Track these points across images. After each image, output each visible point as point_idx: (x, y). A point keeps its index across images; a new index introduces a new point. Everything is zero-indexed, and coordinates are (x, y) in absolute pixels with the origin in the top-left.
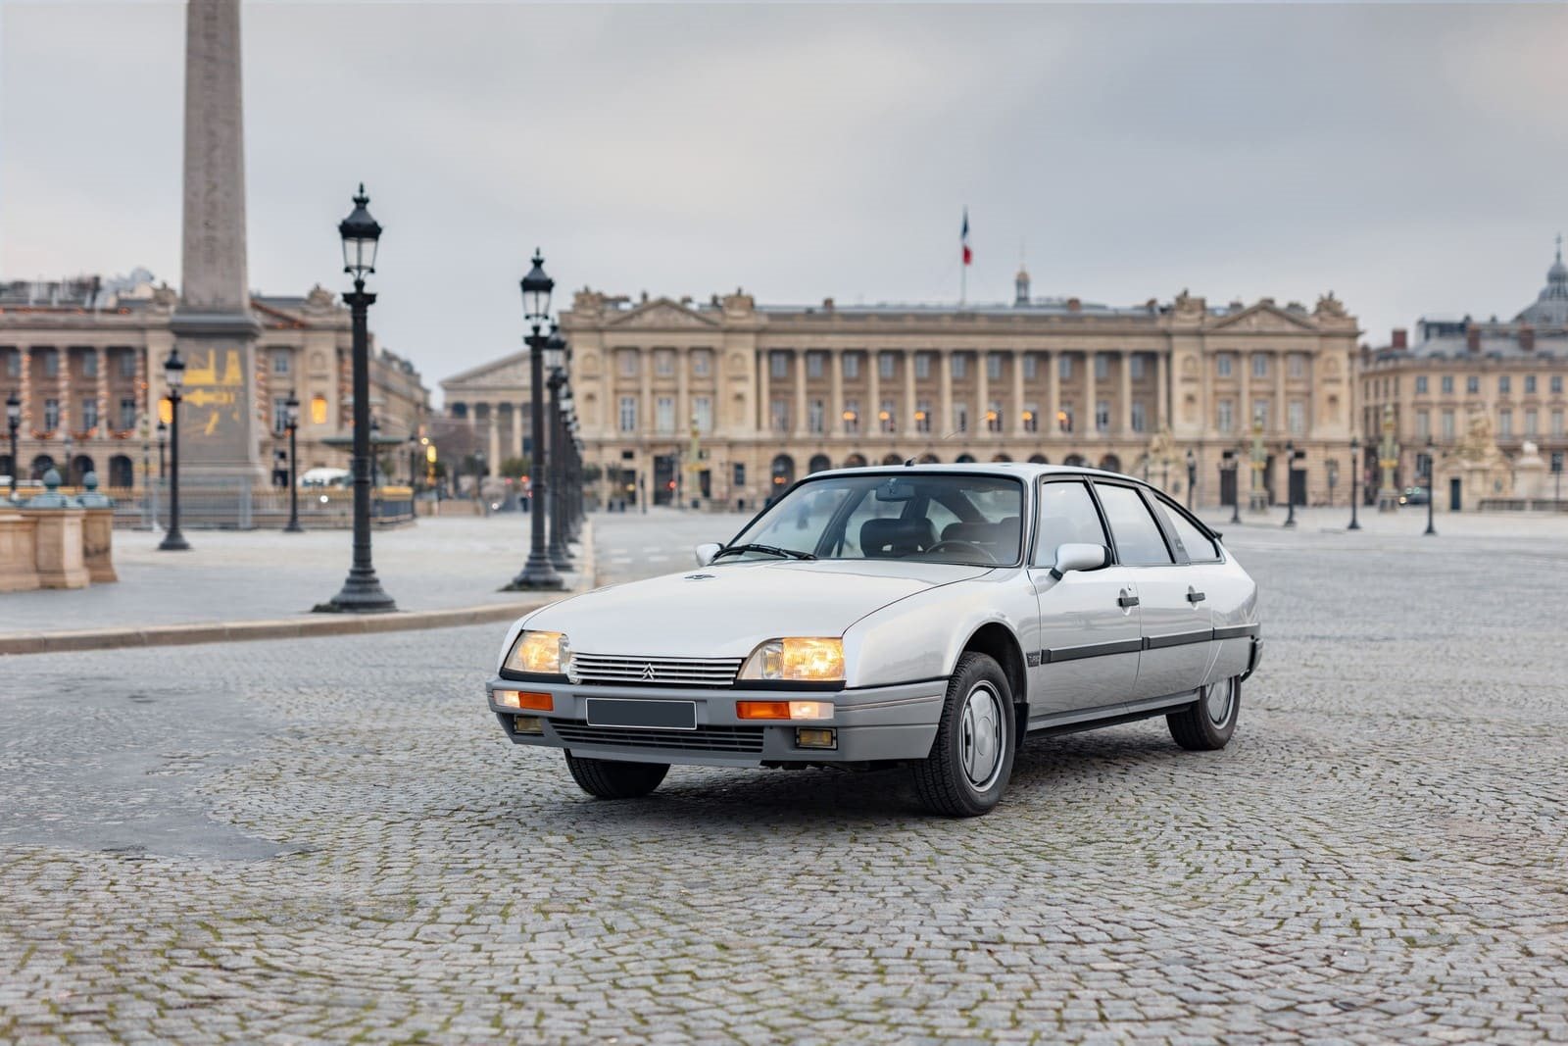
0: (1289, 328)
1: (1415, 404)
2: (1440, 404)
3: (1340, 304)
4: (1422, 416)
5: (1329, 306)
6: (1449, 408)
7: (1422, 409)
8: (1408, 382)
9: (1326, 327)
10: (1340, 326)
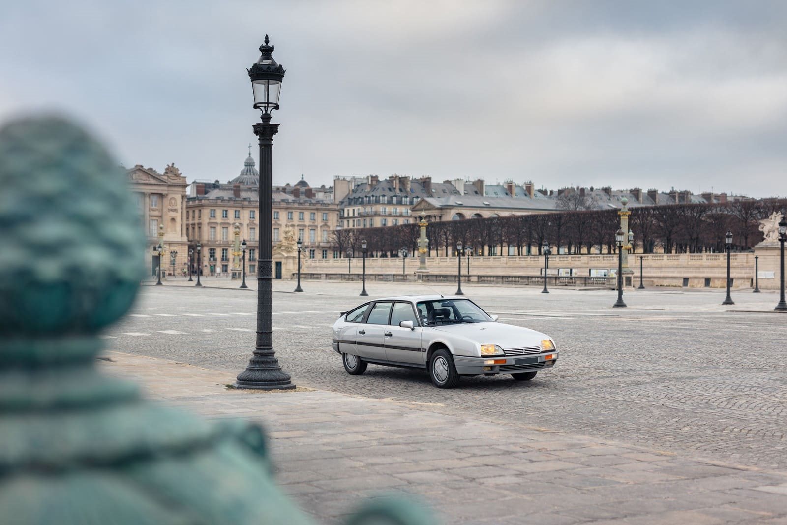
0: (152, 181)
1: (209, 224)
2: (221, 224)
3: (177, 170)
4: (213, 230)
5: (171, 170)
6: (225, 226)
7: (213, 226)
8: (206, 212)
9: (171, 181)
10: (178, 181)
